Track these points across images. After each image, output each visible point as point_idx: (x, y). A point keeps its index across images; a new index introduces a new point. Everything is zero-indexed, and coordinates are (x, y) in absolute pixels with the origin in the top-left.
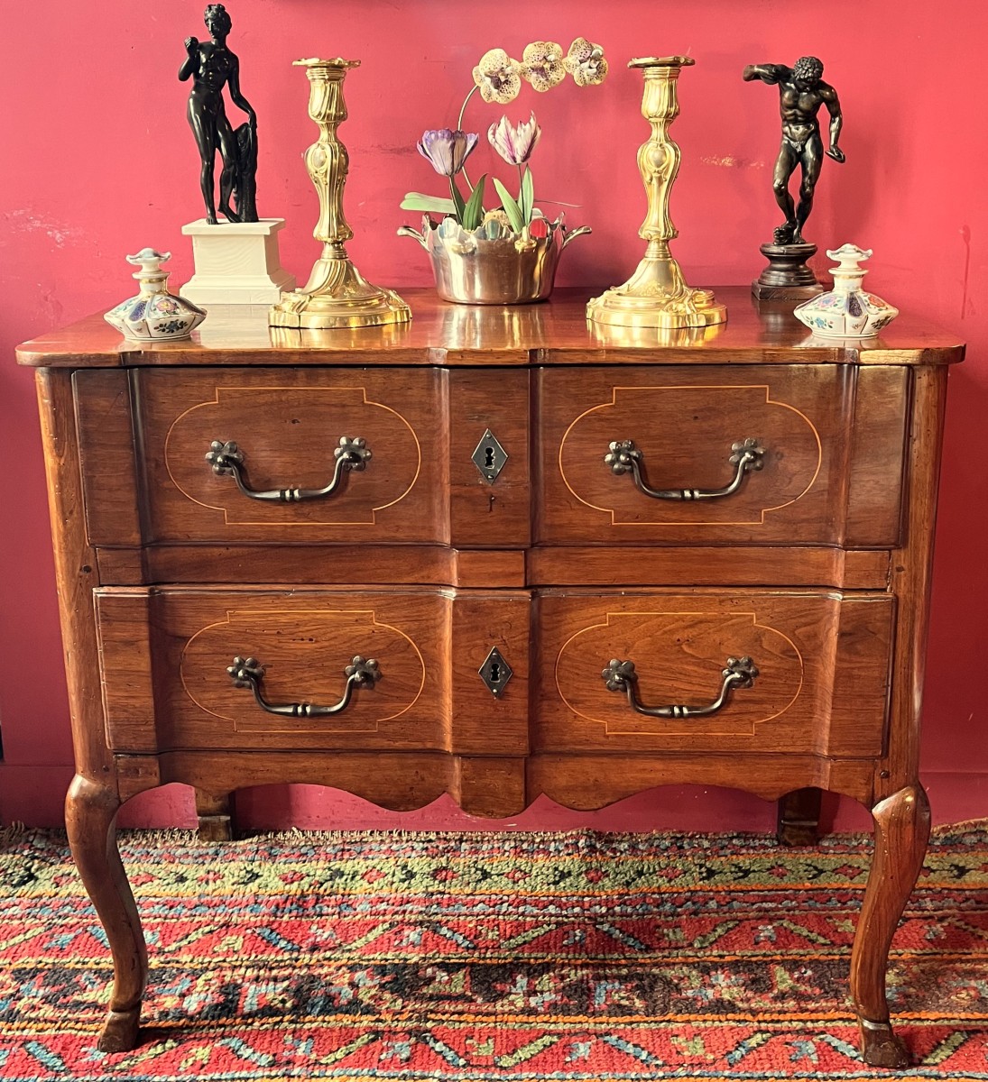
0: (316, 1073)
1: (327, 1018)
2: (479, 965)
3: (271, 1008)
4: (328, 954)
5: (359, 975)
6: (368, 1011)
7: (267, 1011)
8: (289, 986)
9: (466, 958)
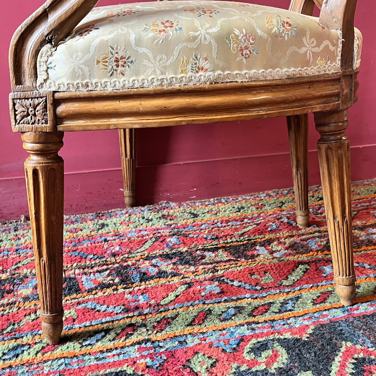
0: (162, 309)
1: (147, 282)
2: (228, 247)
3: (103, 284)
4: (126, 256)
5: (154, 261)
6: (174, 275)
7: (103, 286)
8: (110, 273)
9: (217, 245)
